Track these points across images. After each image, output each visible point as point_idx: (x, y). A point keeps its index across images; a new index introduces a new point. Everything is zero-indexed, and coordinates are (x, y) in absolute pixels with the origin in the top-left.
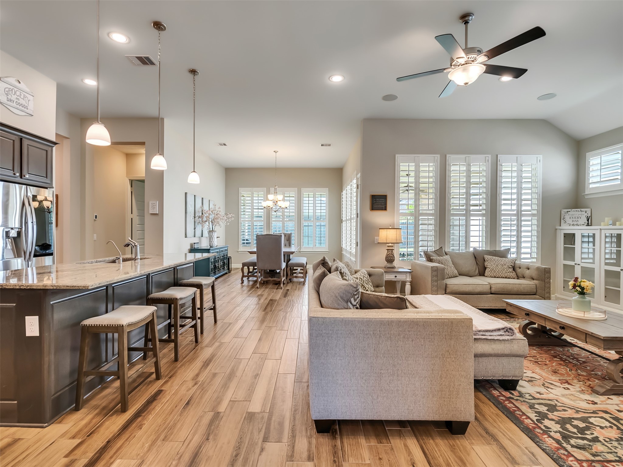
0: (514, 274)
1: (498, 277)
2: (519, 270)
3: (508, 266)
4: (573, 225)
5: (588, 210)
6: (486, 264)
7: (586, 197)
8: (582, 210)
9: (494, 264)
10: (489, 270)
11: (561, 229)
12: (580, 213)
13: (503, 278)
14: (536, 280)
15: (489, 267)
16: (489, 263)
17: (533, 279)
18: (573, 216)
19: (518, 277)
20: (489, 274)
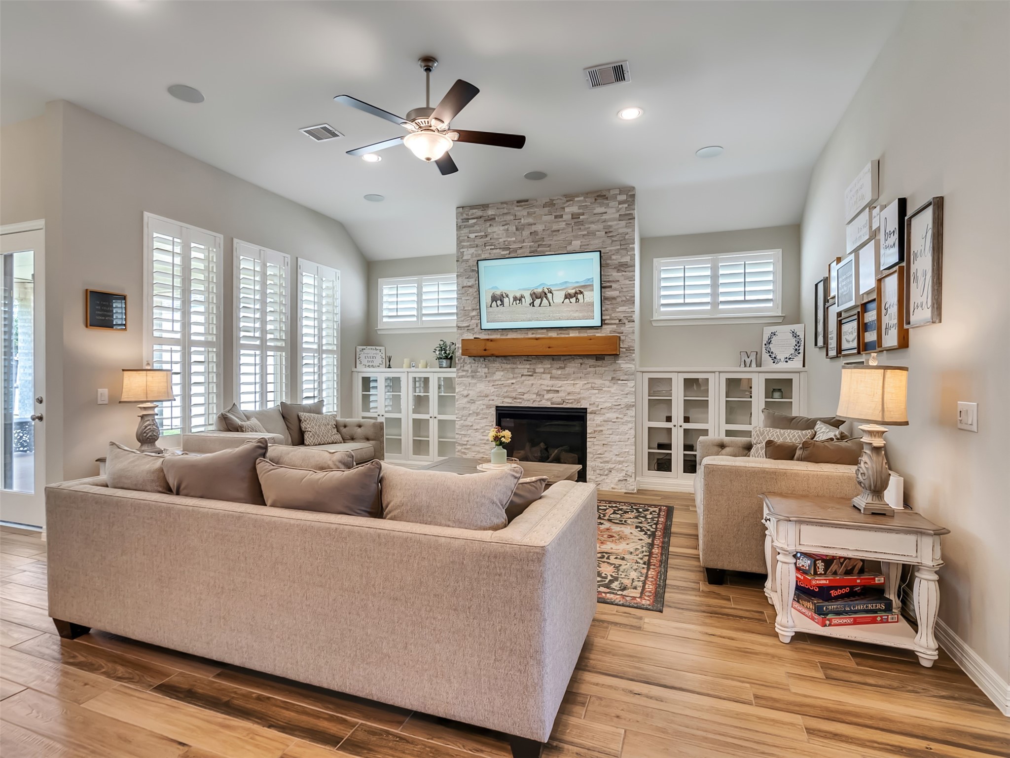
0: (338, 437)
1: (323, 444)
2: (343, 430)
3: (332, 425)
4: (369, 366)
5: (382, 348)
6: (303, 426)
7: (379, 332)
8: (377, 348)
9: (316, 425)
10: (311, 434)
11: (359, 372)
12: (375, 352)
13: (330, 444)
14: (373, 440)
15: (309, 430)
16: (308, 424)
17: (368, 439)
18: (368, 355)
19: (343, 439)
20: (312, 442)
